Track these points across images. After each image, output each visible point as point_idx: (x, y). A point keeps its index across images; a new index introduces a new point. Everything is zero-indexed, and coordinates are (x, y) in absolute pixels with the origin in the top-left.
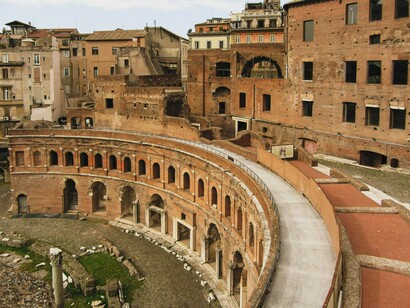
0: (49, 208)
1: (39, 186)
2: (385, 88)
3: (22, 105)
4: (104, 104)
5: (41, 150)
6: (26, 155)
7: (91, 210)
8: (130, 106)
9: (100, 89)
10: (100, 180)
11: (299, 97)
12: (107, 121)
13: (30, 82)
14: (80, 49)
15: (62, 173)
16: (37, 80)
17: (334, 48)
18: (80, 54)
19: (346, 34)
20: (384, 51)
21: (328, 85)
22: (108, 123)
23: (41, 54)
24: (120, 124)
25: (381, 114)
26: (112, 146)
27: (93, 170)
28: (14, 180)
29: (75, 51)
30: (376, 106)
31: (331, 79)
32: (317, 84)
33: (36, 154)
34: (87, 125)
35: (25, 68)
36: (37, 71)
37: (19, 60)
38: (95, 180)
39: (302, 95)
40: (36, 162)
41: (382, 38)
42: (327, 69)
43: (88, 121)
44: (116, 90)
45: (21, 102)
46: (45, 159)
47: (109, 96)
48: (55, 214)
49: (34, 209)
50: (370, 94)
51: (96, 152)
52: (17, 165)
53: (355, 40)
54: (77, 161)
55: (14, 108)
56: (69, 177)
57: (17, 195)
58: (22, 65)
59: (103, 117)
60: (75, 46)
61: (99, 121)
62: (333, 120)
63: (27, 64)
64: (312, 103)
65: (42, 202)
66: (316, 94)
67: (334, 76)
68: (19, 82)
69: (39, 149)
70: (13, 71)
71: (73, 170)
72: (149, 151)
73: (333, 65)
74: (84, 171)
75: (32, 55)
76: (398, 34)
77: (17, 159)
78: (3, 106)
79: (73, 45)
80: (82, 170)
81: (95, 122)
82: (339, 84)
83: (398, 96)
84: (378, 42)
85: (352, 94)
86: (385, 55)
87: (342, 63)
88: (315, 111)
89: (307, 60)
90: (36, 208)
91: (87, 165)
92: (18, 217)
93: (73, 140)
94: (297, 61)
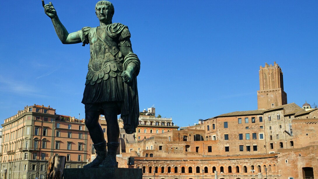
2: (251, 140)
8: (170, 149)
10: (163, 177)
11: (224, 145)
15: (148, 176)
17: (235, 130)
19: (239, 126)
20: (250, 131)
21: (234, 141)
25: (251, 147)
26: (169, 163)
27: (160, 174)
30: (249, 145)
31: (235, 139)
32: (230, 141)
38: (161, 178)
39: (225, 145)
41: (249, 127)
42: (233, 136)
47: (161, 145)
50: (247, 142)
51: (162, 166)
53: (242, 128)
54: (154, 170)
56: (150, 177)
62: (237, 151)
64: (229, 147)
66: (230, 144)
67: (236, 138)
72: (187, 163)
73: (235, 135)
74: (157, 174)
76: (253, 127)
82: (238, 141)
83: (255, 142)
84: (248, 129)
85: (242, 143)
86: (250, 132)
87: (238, 134)
88: (230, 149)
89: (226, 134)
94: (222, 134)
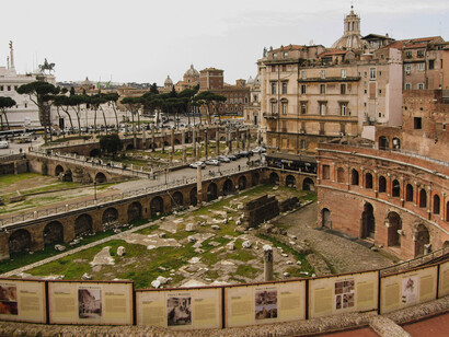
0: (348, 229)
1: (341, 204)
3: (356, 122)
4: (412, 124)
5: (345, 167)
6: (332, 170)
7: (386, 243)
8: (439, 128)
9: (408, 106)
10: (396, 211)
12: (414, 144)
13: (365, 98)
14: (438, 60)
15: (362, 195)
16: (372, 96)
18: (437, 66)
22: (415, 147)
23: (377, 68)
24: (427, 149)
26: (409, 173)
27: (390, 198)
28: (320, 192)
29: (432, 63)
33: (340, 170)
34: (394, 147)
35: (362, 83)
36: (373, 86)
37: (356, 75)
38: (392, 210)
40: (340, 179)
43: (395, 142)
44: (425, 107)
45: (355, 119)
46: (348, 177)
47: (418, 114)
48: (353, 237)
49: (335, 226)
51: (394, 178)
52: (324, 178)
54: (376, 184)
55: (349, 125)
56: (369, 201)
57: (322, 208)
58: (358, 80)
59: (411, 139)
60: (432, 57)
61: (407, 143)
63: (363, 79)
65: (343, 221)
68: (354, 98)
69: (343, 166)
70: (350, 86)
71: (372, 193)
72: (443, 185)
74: (383, 197)
75: (368, 69)
77: (324, 172)
78: (340, 121)
79: (430, 56)
80: (380, 195)
81: (403, 143)
90: (337, 225)
91: (385, 191)
92: (320, 229)
93: (373, 161)
